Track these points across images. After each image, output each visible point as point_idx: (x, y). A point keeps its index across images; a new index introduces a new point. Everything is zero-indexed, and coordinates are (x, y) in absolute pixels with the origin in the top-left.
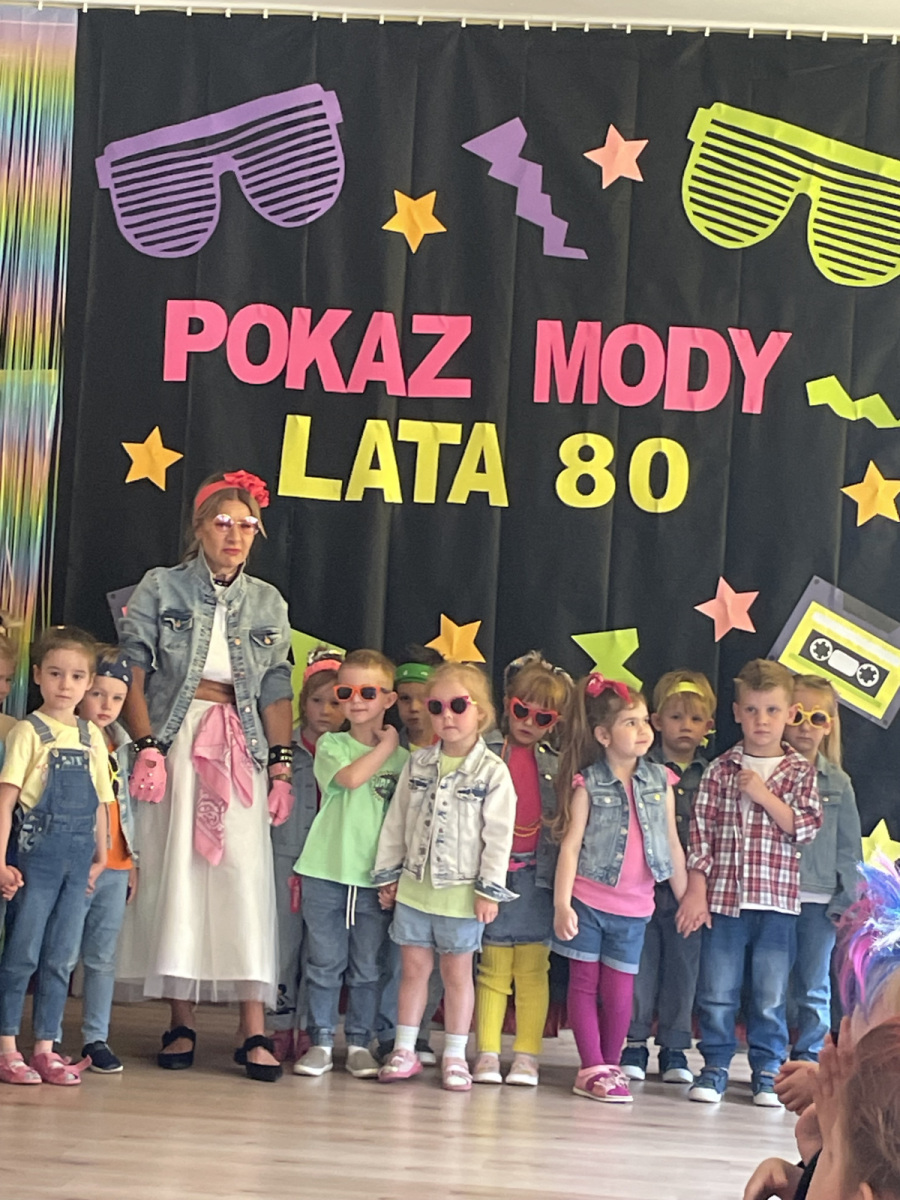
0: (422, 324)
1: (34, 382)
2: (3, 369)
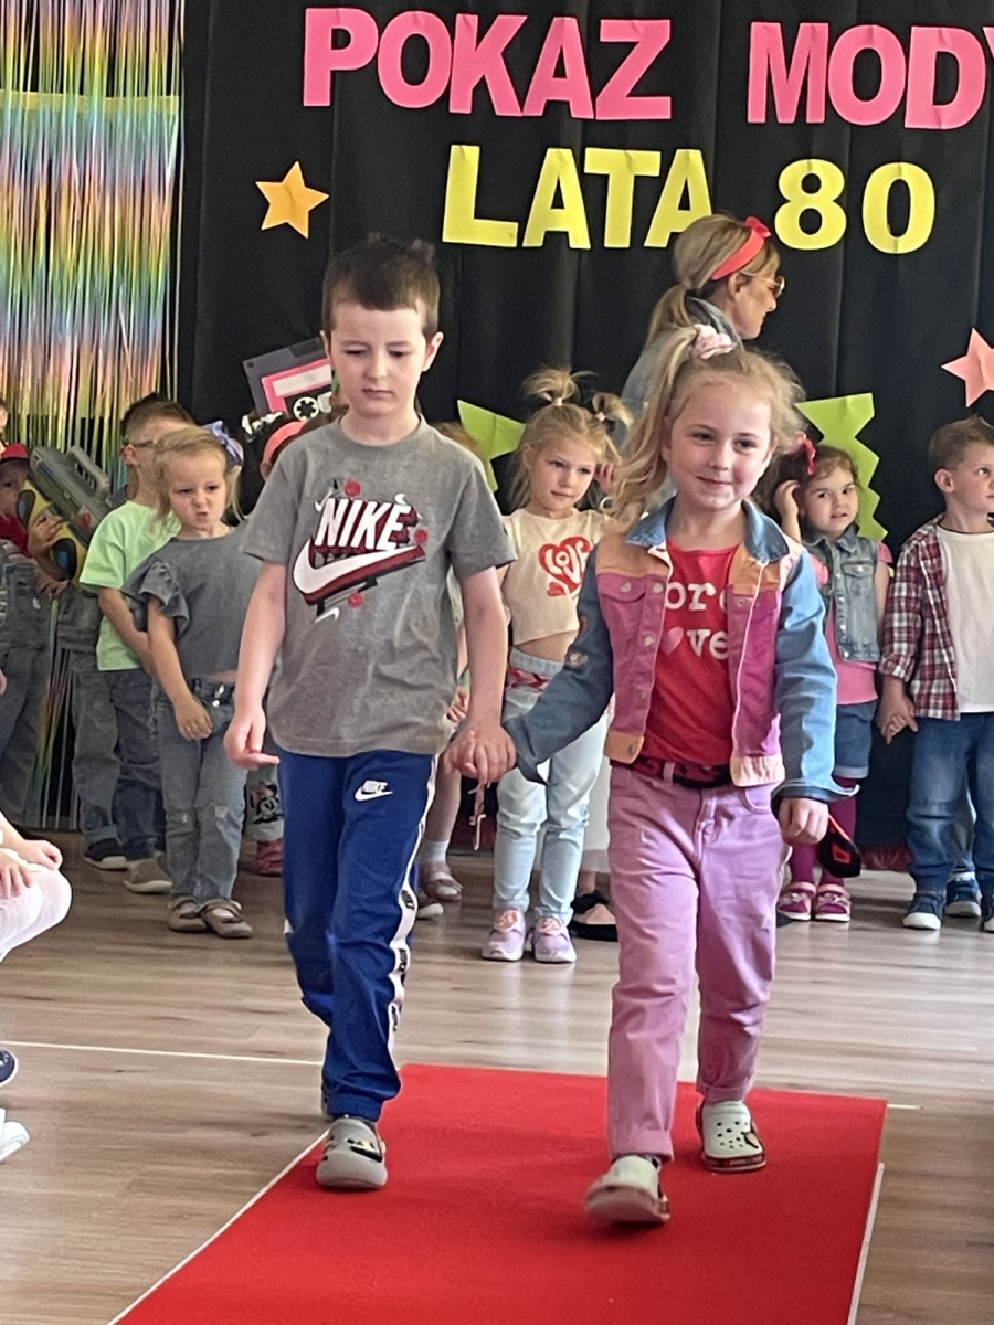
0: (611, 31)
1: (150, 112)
2: (112, 96)
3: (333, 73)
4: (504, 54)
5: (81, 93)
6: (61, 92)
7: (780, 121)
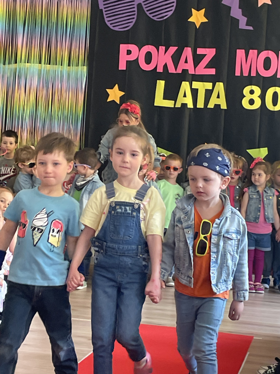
0: (200, 51)
1: (79, 70)
2: (69, 66)
3: (127, 61)
4: (171, 57)
5: (61, 65)
6: (56, 65)
7: (244, 75)
